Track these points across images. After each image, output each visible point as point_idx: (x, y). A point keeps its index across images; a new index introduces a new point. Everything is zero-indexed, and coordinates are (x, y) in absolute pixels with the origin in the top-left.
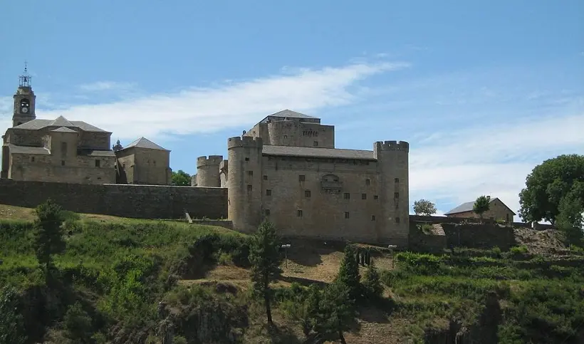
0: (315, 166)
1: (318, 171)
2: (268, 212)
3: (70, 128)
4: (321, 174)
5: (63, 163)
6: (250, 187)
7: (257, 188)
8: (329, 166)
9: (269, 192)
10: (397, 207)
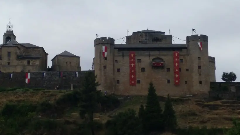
0: (147, 53)
1: (150, 56)
2: (118, 82)
3: (14, 44)
4: (152, 58)
5: (9, 63)
6: (105, 67)
7: (110, 67)
8: (157, 53)
9: (119, 70)
10: (200, 75)
